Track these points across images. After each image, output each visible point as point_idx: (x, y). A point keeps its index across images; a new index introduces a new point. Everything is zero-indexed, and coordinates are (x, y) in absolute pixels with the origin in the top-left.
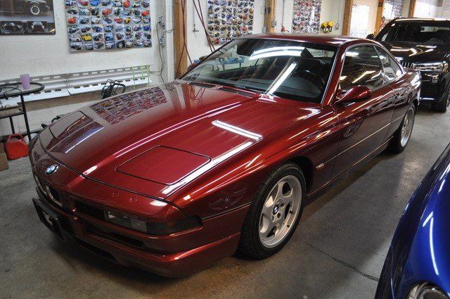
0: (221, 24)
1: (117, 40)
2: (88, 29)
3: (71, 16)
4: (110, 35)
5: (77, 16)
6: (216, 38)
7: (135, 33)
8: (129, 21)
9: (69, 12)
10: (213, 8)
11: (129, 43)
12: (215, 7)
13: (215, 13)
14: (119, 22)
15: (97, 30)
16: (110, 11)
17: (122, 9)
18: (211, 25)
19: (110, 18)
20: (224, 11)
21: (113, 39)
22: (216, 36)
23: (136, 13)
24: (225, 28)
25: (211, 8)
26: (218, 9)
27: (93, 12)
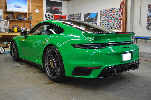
1: (110, 27)
2: (104, 24)
3: (101, 21)
4: (108, 26)
5: (102, 21)
7: (116, 25)
8: (114, 22)
9: (100, 20)
11: (113, 28)
14: (111, 22)
15: (106, 24)
16: (109, 19)
17: (112, 18)
19: (109, 21)
21: (109, 27)
23: (117, 19)
27: (105, 20)
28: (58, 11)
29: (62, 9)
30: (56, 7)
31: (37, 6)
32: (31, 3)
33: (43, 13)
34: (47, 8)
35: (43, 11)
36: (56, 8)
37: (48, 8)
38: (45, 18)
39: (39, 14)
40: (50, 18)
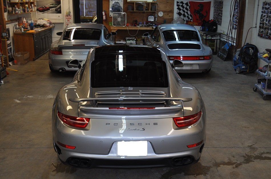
0: (265, 25)
10: (263, 15)
12: (264, 14)
13: (264, 18)
18: (260, 25)
20: (267, 17)
24: (266, 28)
26: (265, 16)
38: (176, 7)
39: (168, 2)
40: (183, 7)
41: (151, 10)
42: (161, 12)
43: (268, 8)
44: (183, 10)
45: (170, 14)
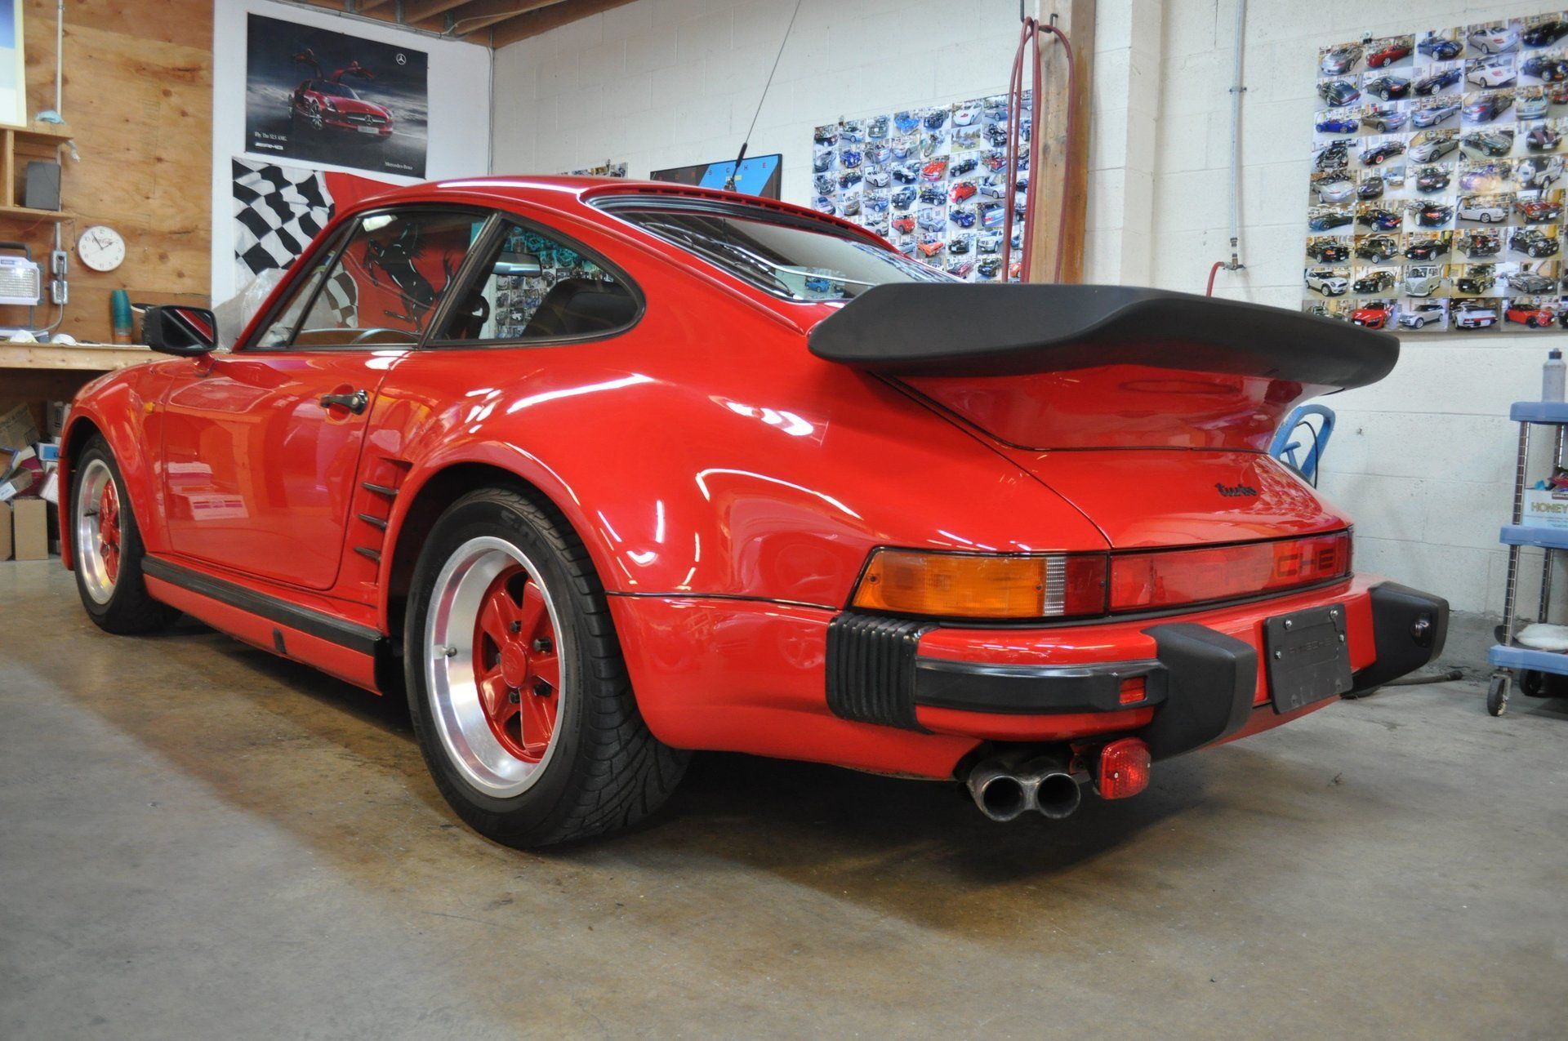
0: (1410, 224)
6: (1363, 301)
10: (1358, 150)
13: (1370, 172)
18: (1326, 234)
20: (1437, 156)
22: (1364, 287)
24: (1443, 249)
25: (1337, 151)
26: (1390, 152)
28: (384, 137)
29: (424, 123)
30: (357, 97)
31: (140, 69)
32: (71, 28)
33: (208, 148)
34: (257, 99)
35: (205, 128)
36: (362, 110)
37: (265, 97)
38: (224, 207)
39: (164, 156)
40: (285, 213)
41: (20, 200)
42: (108, 234)
43: (1447, 81)
44: (282, 233)
45: (177, 259)
